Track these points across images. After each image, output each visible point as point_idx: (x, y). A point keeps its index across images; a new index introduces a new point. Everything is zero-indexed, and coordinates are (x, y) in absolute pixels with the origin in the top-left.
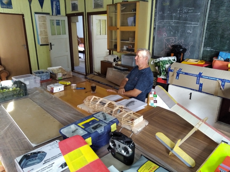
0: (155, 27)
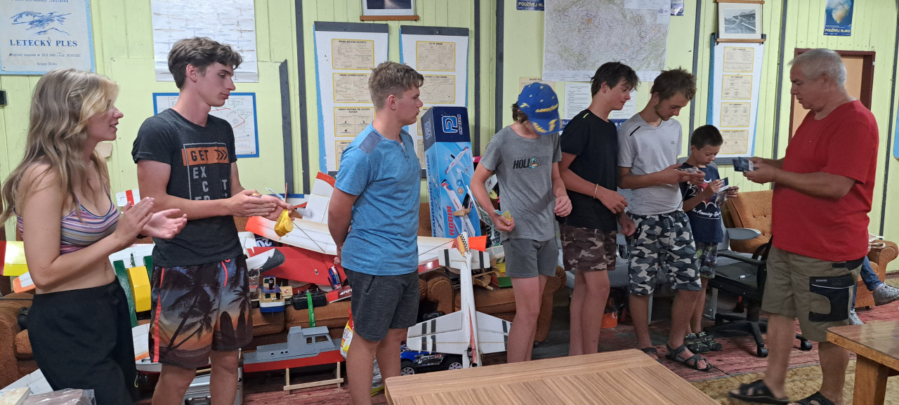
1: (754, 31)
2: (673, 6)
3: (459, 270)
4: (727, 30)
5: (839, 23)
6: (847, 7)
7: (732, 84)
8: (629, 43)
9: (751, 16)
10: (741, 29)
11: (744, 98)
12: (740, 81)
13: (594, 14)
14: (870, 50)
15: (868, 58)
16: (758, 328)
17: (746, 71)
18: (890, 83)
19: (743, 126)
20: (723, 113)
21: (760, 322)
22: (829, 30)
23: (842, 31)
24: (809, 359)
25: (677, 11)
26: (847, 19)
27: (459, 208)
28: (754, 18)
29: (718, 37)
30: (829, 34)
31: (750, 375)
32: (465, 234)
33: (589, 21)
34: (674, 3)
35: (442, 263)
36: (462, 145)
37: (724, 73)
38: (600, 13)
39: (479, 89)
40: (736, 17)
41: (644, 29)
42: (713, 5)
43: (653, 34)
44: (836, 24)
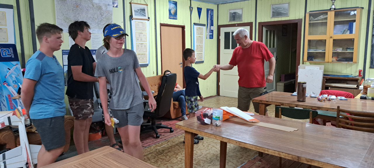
1: (145, 16)
2: (113, 3)
3: (18, 126)
4: (135, 14)
5: (173, 15)
6: (175, 9)
7: (139, 36)
8: (96, 17)
10: (141, 14)
11: (144, 41)
12: (142, 35)
13: (79, 4)
14: (184, 25)
15: (183, 28)
16: (156, 127)
17: (144, 31)
18: (190, 36)
19: (145, 52)
20: (137, 47)
21: (156, 125)
23: (174, 18)
24: (173, 135)
25: (115, 5)
26: (176, 14)
27: (16, 95)
28: (145, 11)
29: (132, 17)
30: (170, 18)
31: (154, 146)
32: (20, 108)
33: (77, 6)
34: (114, 2)
35: (7, 124)
36: (14, 63)
37: (136, 32)
38: (82, 3)
39: (22, 35)
40: (138, 10)
41: (102, 12)
42: (129, 4)
43: (107, 14)
44: (172, 15)
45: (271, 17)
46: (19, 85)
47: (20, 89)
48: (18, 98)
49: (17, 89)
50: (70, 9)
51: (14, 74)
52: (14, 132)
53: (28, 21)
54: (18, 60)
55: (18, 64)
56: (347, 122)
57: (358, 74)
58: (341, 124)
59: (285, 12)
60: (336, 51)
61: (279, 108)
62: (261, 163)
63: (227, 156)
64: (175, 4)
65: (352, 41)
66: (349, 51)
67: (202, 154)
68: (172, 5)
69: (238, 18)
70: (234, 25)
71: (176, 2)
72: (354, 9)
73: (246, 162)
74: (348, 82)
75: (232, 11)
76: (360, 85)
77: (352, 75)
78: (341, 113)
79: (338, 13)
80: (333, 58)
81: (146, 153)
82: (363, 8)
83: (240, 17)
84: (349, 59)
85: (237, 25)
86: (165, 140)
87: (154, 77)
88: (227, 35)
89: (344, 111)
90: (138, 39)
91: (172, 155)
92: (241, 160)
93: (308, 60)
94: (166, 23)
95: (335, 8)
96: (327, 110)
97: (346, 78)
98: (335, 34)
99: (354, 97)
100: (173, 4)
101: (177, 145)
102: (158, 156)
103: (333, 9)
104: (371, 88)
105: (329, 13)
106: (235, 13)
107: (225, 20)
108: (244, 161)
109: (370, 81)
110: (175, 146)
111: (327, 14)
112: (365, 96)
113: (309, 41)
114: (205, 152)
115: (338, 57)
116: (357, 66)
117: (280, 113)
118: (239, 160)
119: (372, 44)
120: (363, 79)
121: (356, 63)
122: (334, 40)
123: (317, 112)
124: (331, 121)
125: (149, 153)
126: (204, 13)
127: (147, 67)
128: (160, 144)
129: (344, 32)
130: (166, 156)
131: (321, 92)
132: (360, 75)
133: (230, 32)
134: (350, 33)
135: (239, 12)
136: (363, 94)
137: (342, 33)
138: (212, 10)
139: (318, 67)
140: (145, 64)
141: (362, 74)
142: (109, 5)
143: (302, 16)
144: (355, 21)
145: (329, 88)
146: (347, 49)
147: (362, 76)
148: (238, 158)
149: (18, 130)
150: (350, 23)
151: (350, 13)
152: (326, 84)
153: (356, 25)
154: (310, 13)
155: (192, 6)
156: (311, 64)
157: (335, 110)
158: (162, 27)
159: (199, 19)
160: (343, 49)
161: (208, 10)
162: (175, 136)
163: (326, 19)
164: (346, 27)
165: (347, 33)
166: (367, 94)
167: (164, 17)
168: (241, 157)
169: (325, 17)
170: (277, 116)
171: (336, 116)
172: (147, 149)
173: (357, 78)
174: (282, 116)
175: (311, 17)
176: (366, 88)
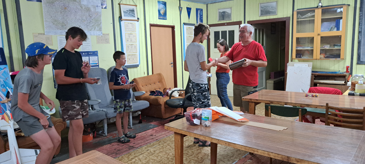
0: (361, 31)
1: (134, 17)
2: (102, 5)
3: (6, 131)
4: (124, 15)
5: (163, 16)
6: (164, 9)
7: (129, 37)
8: (85, 19)
9: (133, 11)
10: (130, 15)
11: (134, 42)
12: (132, 35)
13: (67, 6)
14: (173, 25)
15: (173, 28)
17: (134, 32)
18: (180, 36)
19: (135, 53)
20: (127, 48)
22: (160, 17)
23: (164, 18)
25: (104, 7)
26: (165, 14)
27: (4, 99)
28: (134, 11)
29: (122, 18)
30: (160, 19)
31: (145, 146)
32: (8, 112)
33: (65, 8)
34: (102, 3)
36: (2, 66)
37: (126, 32)
38: (70, 5)
39: (10, 39)
40: (127, 11)
41: (91, 13)
42: (118, 6)
43: (95, 16)
44: (161, 15)
45: (259, 16)
46: (7, 89)
47: (8, 92)
48: (6, 101)
49: (6, 93)
50: (58, 11)
51: (2, 78)
52: (3, 136)
53: (15, 24)
54: (6, 64)
55: (6, 68)
56: (336, 119)
57: (345, 70)
58: (329, 121)
59: (274, 11)
60: (324, 48)
61: (269, 107)
62: (251, 161)
63: (218, 155)
64: (165, 4)
65: (339, 38)
66: (336, 48)
67: (193, 153)
68: (161, 5)
69: (227, 17)
70: (223, 25)
71: (166, 2)
72: (341, 6)
73: (237, 160)
74: (336, 78)
75: (221, 11)
76: (348, 81)
77: (340, 71)
78: (330, 110)
79: (325, 10)
80: (321, 55)
81: (137, 154)
82: (349, 5)
83: (229, 16)
84: (337, 55)
85: (226, 24)
86: (157, 140)
87: (144, 77)
88: (217, 34)
89: (332, 108)
90: (128, 40)
91: (163, 155)
92: (232, 158)
93: (296, 57)
94: (155, 23)
95: (322, 6)
96: (316, 108)
97: (334, 75)
98: (322, 31)
99: (342, 94)
100: (163, 4)
101: (169, 145)
102: (150, 157)
103: (320, 7)
104: (359, 84)
105: (316, 10)
106: (224, 12)
107: (214, 19)
108: (236, 160)
109: (357, 77)
110: (166, 146)
111: (314, 12)
112: (353, 92)
113: (298, 39)
114: (196, 152)
115: (326, 54)
116: (345, 62)
117: (270, 111)
118: (230, 158)
119: (358, 40)
120: (351, 75)
121: (343, 59)
122: (321, 37)
123: (306, 110)
124: (320, 118)
125: (140, 154)
126: (193, 13)
127: (138, 67)
128: (152, 144)
129: (331, 30)
130: (157, 157)
131: (310, 89)
132: (347, 71)
133: (219, 32)
134: (337, 30)
135: (228, 11)
136: (351, 90)
137: (330, 30)
138: (202, 10)
139: (307, 64)
140: (135, 65)
141: (350, 70)
142: (97, 6)
143: (290, 14)
144: (341, 18)
145: (318, 85)
146: (335, 45)
147: (350, 72)
148: (229, 157)
149: (7, 134)
150: (337, 20)
151: (336, 11)
152: (315, 81)
153: (343, 22)
154: (298, 11)
155: (181, 6)
156: (299, 61)
157: (323, 107)
158: (152, 27)
159: (189, 18)
160: (330, 46)
161: (197, 10)
162: (167, 136)
163: (314, 16)
164: (333, 24)
165: (334, 30)
166: (355, 90)
167: (153, 18)
168: (232, 155)
169: (313, 14)
170: (267, 114)
171: (325, 113)
172: (139, 150)
173: (345, 74)
174: (272, 114)
175: (299, 15)
176: (353, 85)
